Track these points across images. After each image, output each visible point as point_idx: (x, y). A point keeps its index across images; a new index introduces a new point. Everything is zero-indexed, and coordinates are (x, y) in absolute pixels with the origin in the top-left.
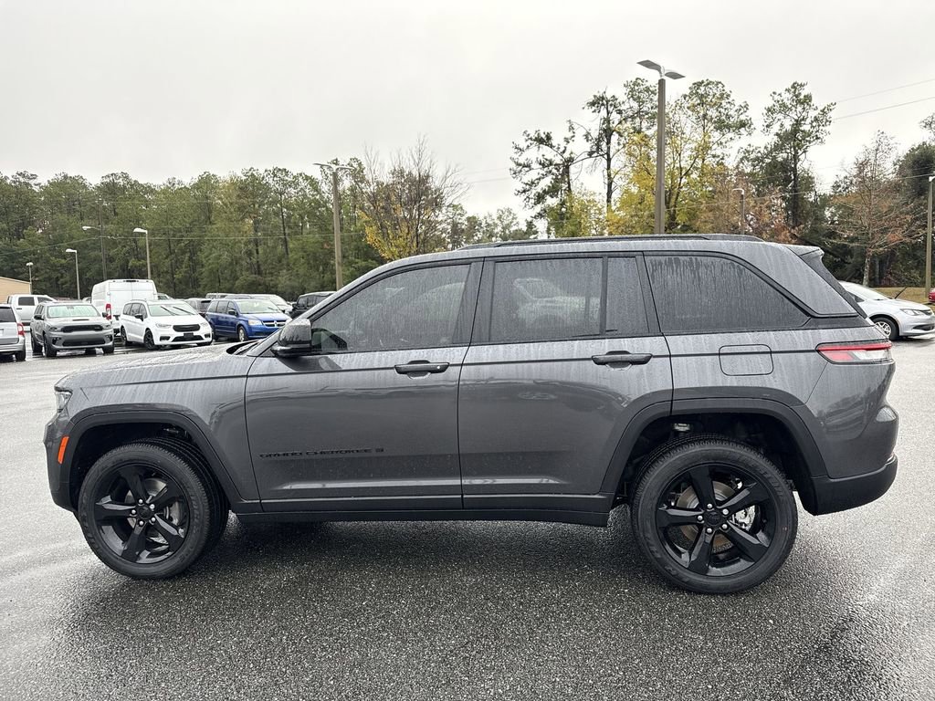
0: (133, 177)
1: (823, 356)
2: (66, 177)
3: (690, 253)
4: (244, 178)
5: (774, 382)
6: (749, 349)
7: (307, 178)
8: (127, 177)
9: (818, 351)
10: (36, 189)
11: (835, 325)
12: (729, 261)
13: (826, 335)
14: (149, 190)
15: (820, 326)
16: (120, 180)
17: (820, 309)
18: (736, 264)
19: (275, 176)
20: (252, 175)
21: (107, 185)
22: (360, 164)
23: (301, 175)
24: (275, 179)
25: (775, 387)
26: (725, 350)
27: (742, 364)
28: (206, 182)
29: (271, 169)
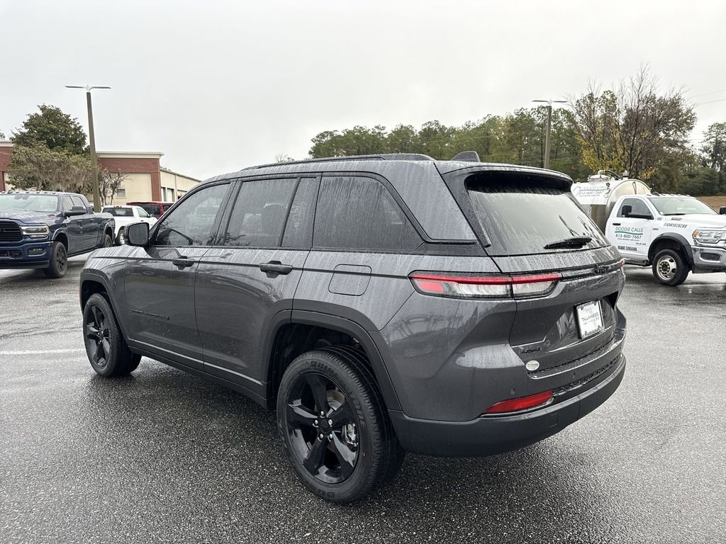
0: (441, 124)
1: (413, 284)
2: (402, 127)
3: (351, 174)
4: (515, 117)
5: (358, 305)
6: (355, 269)
7: (565, 112)
8: (438, 124)
9: (411, 278)
10: (386, 136)
11: (443, 253)
12: (376, 182)
13: (428, 262)
14: (453, 131)
15: (428, 252)
16: (433, 126)
17: (435, 234)
18: (380, 184)
19: (539, 112)
20: (522, 113)
21: (425, 130)
22: (612, 96)
23: (560, 110)
24: (539, 115)
25: (358, 309)
26: (339, 269)
27: (344, 283)
28: (492, 122)
29: (537, 107)
